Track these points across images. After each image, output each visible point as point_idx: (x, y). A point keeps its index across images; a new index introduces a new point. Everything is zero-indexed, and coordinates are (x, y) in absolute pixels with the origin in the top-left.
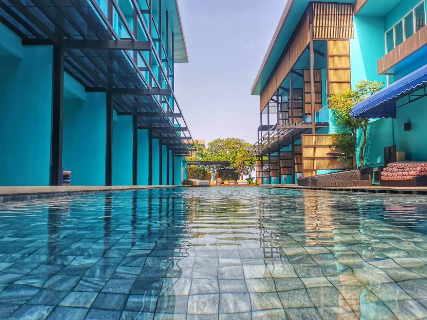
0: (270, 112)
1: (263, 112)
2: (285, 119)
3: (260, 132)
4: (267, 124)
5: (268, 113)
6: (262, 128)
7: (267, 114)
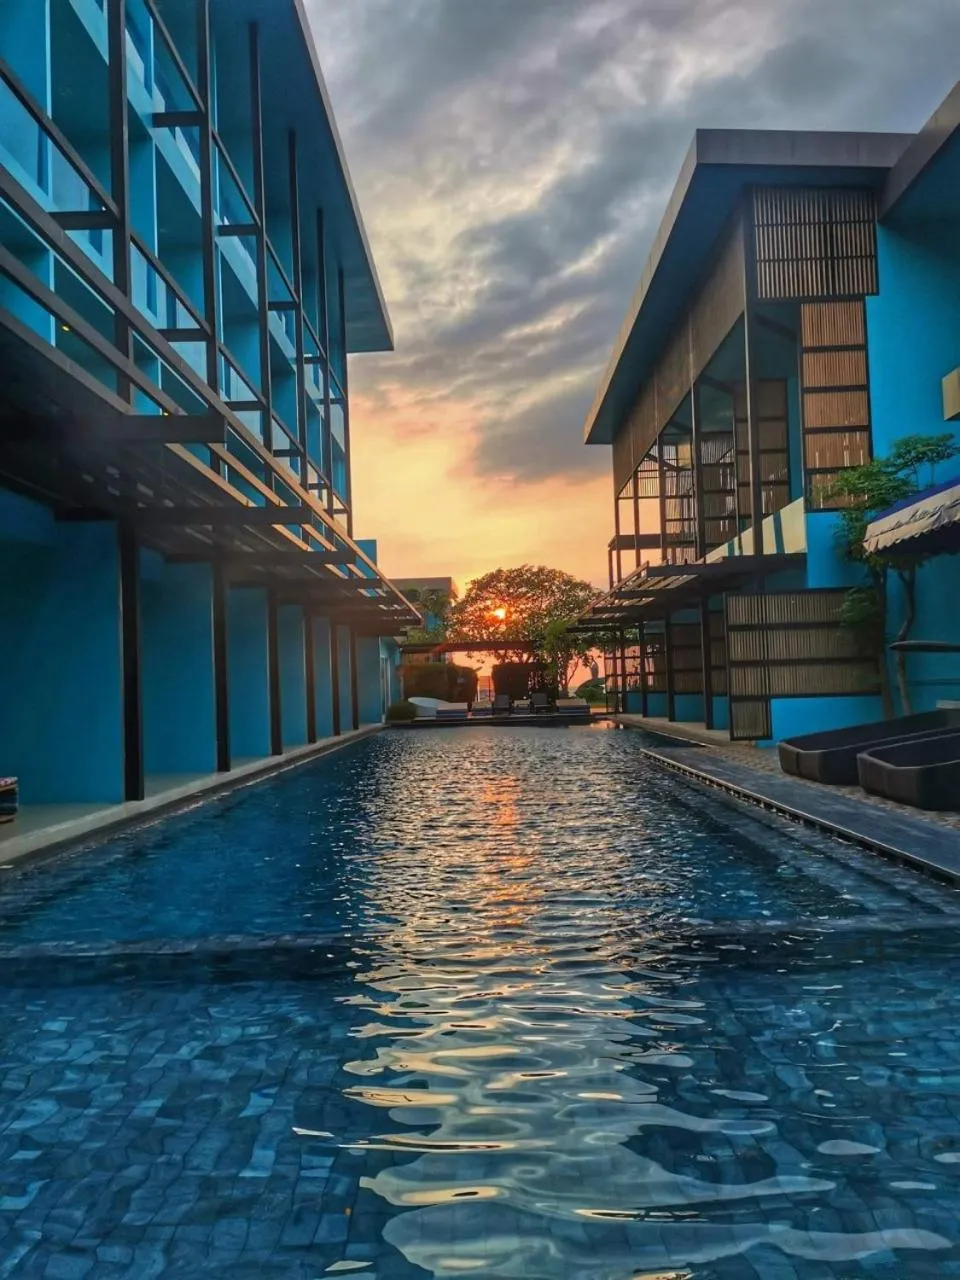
0: (640, 495)
1: (621, 496)
2: (689, 519)
3: (614, 553)
4: (633, 533)
5: (636, 498)
6: (620, 543)
7: (632, 501)
